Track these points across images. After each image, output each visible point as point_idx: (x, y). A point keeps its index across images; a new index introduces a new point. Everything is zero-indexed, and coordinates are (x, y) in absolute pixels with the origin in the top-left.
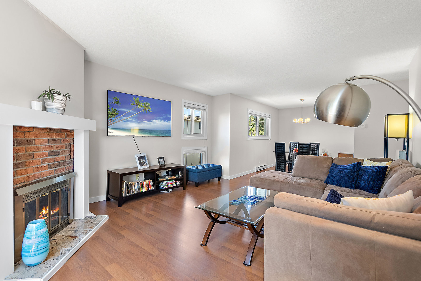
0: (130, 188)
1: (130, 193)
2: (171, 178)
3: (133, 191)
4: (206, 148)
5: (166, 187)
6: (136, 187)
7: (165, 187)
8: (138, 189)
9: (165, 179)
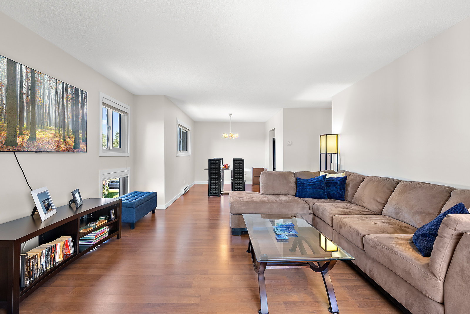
0: (32, 266)
1: (32, 277)
2: (101, 224)
3: (38, 270)
4: (129, 169)
5: (95, 243)
6: (44, 260)
7: (92, 243)
8: (47, 262)
9: (92, 228)
